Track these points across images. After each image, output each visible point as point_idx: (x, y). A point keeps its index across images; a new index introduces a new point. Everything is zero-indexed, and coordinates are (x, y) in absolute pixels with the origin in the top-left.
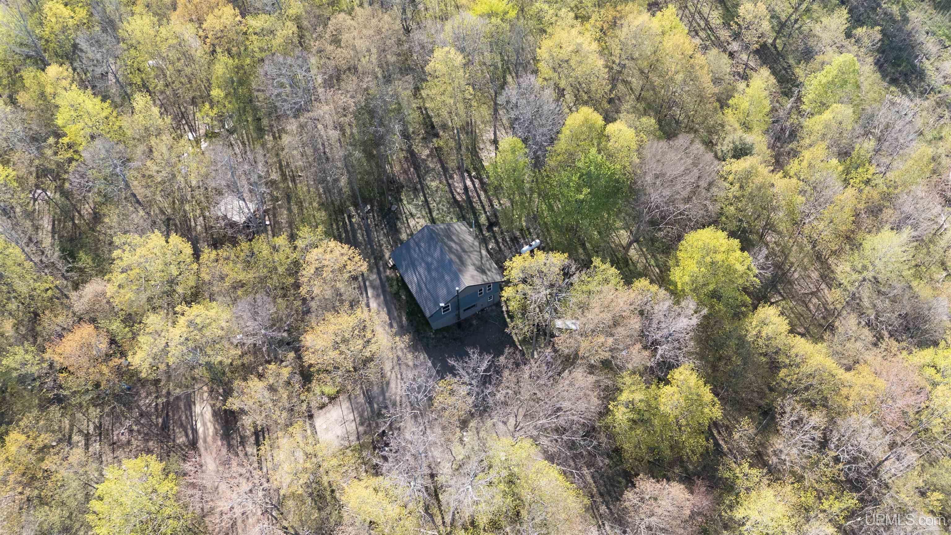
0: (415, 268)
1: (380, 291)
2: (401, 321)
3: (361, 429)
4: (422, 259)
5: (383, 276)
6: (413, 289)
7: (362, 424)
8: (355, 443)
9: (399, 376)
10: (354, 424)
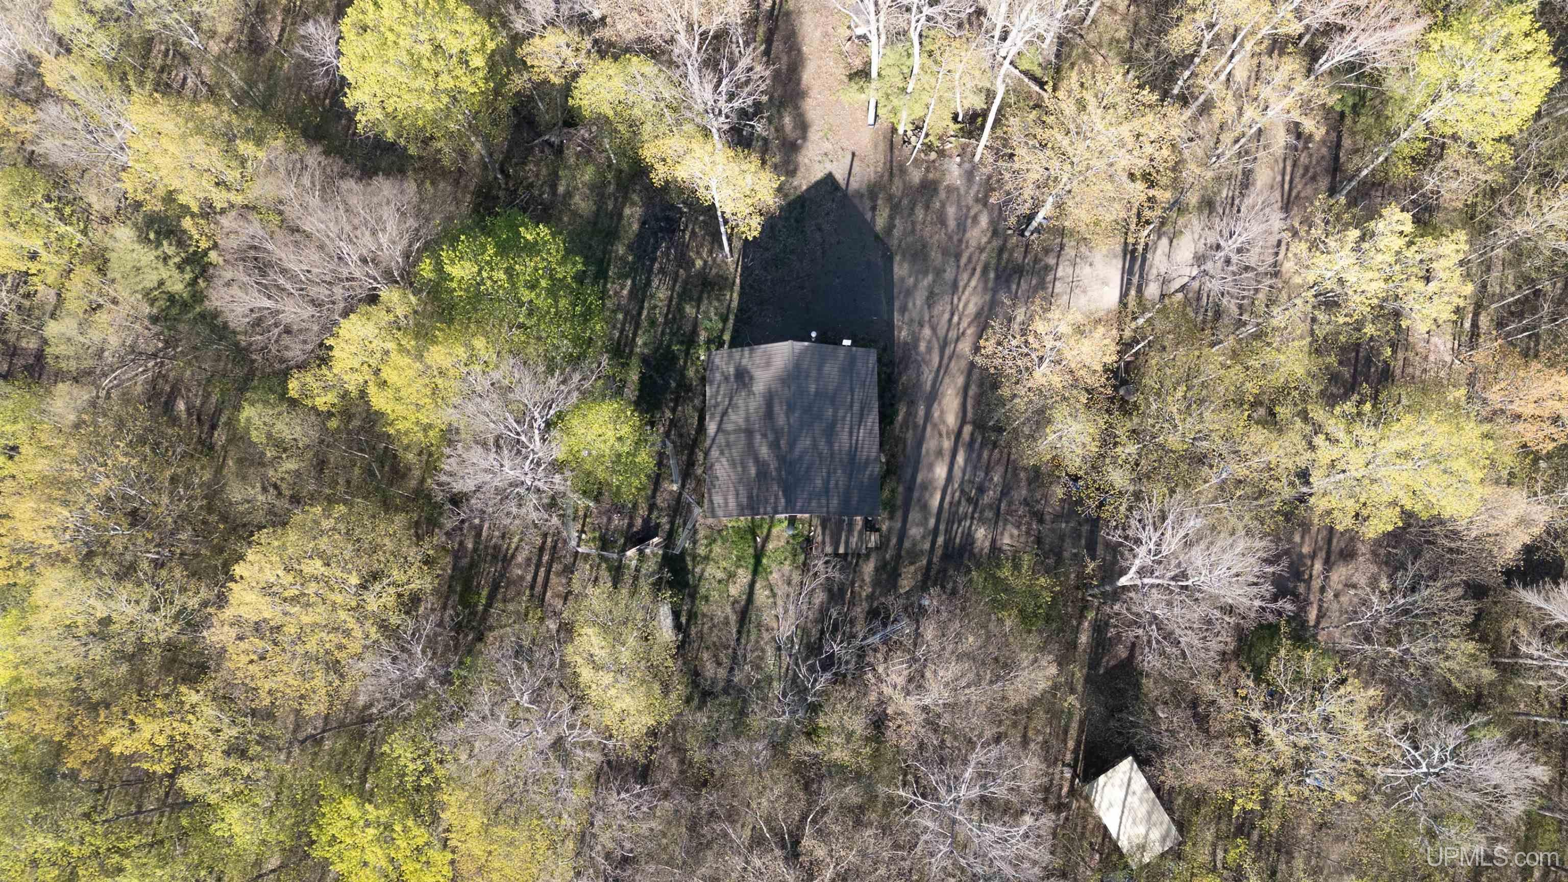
0: (853, 454)
1: (916, 494)
2: (908, 414)
3: (1052, 261)
4: (832, 455)
5: (899, 525)
6: (872, 420)
7: (1047, 268)
8: (1070, 243)
9: (956, 319)
10: (1060, 273)
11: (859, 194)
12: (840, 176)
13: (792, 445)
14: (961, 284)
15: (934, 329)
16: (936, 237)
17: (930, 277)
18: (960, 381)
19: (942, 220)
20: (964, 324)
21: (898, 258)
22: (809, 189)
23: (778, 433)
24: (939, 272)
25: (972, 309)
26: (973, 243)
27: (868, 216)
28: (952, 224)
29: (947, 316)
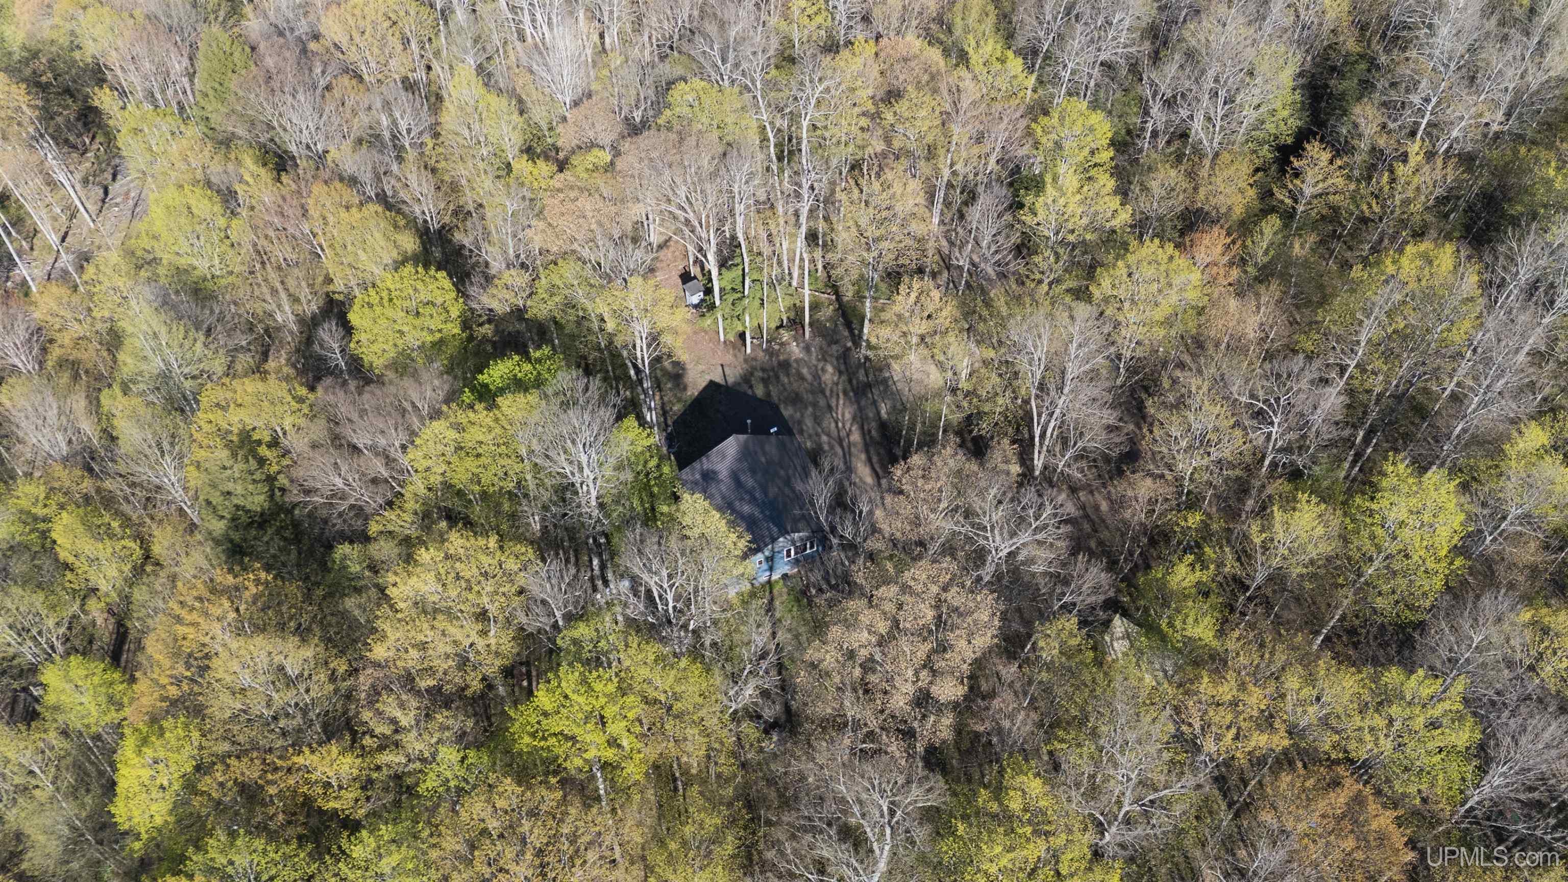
11: (737, 384)
12: (718, 379)
13: (766, 493)
14: (833, 404)
15: (828, 435)
16: (802, 388)
17: (810, 409)
18: (863, 456)
19: (802, 378)
20: (848, 426)
21: (782, 407)
22: (701, 393)
23: (750, 493)
24: (815, 405)
25: (848, 416)
26: (829, 383)
27: (750, 392)
28: (809, 377)
29: (833, 425)
